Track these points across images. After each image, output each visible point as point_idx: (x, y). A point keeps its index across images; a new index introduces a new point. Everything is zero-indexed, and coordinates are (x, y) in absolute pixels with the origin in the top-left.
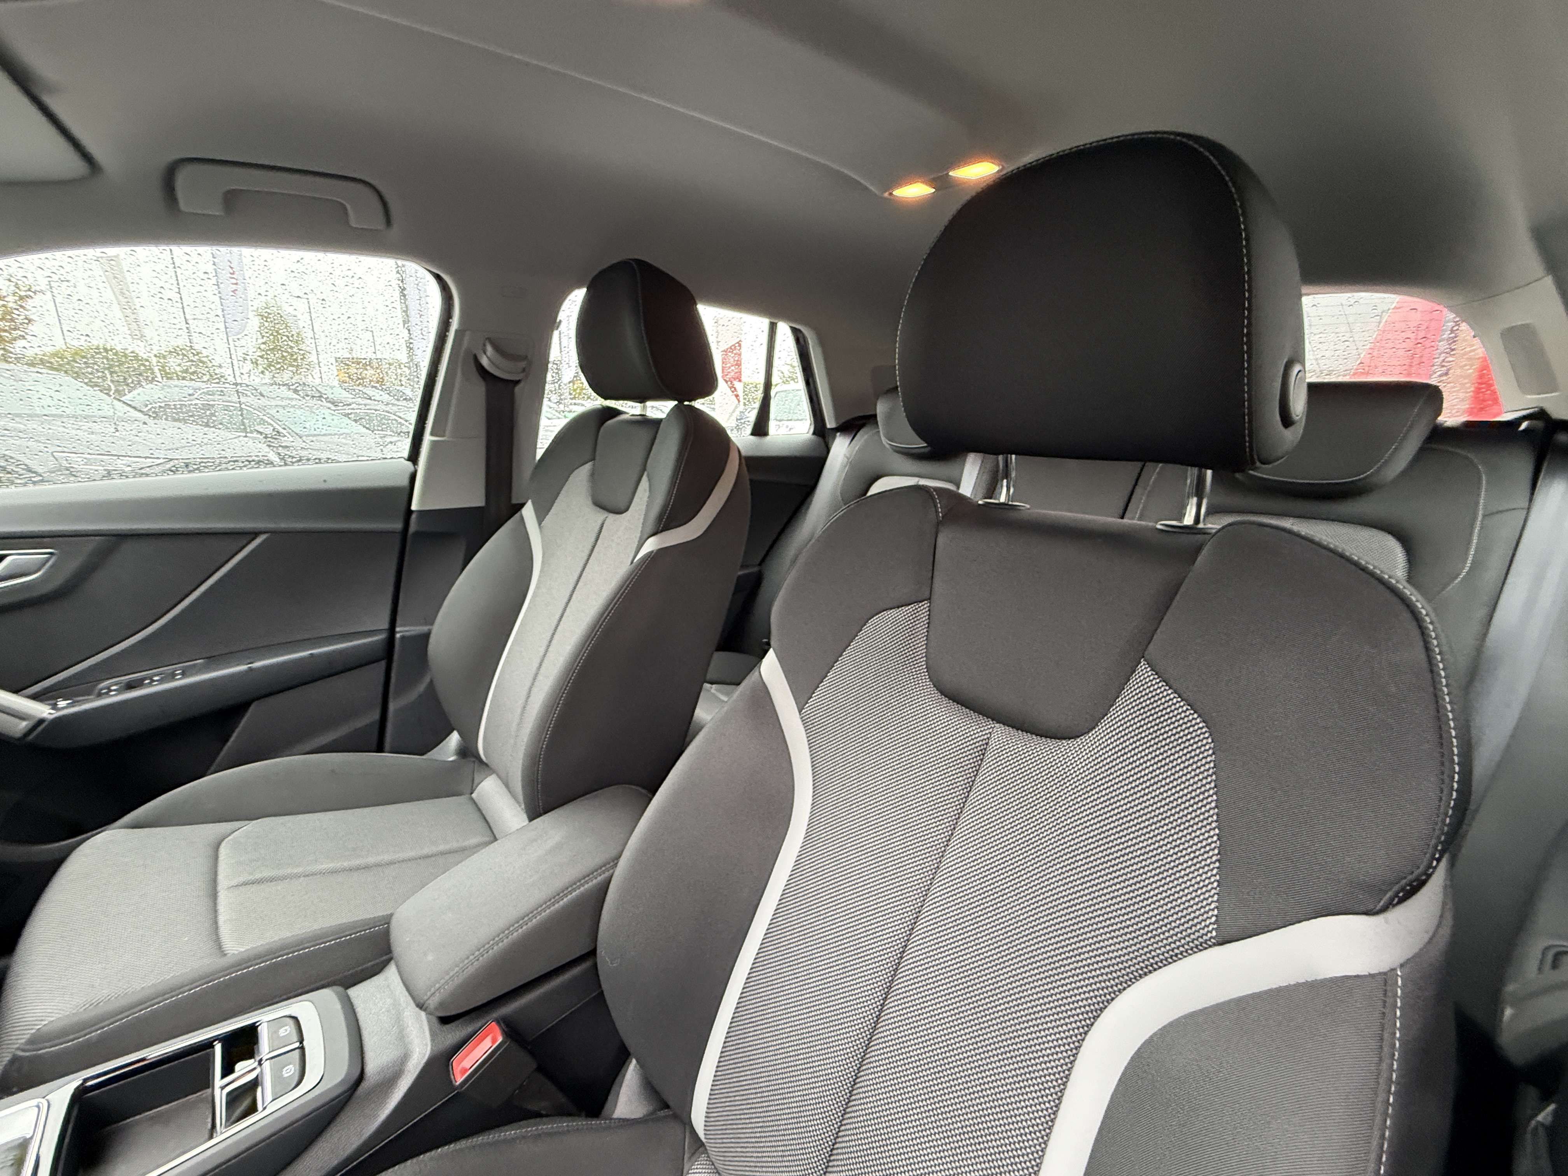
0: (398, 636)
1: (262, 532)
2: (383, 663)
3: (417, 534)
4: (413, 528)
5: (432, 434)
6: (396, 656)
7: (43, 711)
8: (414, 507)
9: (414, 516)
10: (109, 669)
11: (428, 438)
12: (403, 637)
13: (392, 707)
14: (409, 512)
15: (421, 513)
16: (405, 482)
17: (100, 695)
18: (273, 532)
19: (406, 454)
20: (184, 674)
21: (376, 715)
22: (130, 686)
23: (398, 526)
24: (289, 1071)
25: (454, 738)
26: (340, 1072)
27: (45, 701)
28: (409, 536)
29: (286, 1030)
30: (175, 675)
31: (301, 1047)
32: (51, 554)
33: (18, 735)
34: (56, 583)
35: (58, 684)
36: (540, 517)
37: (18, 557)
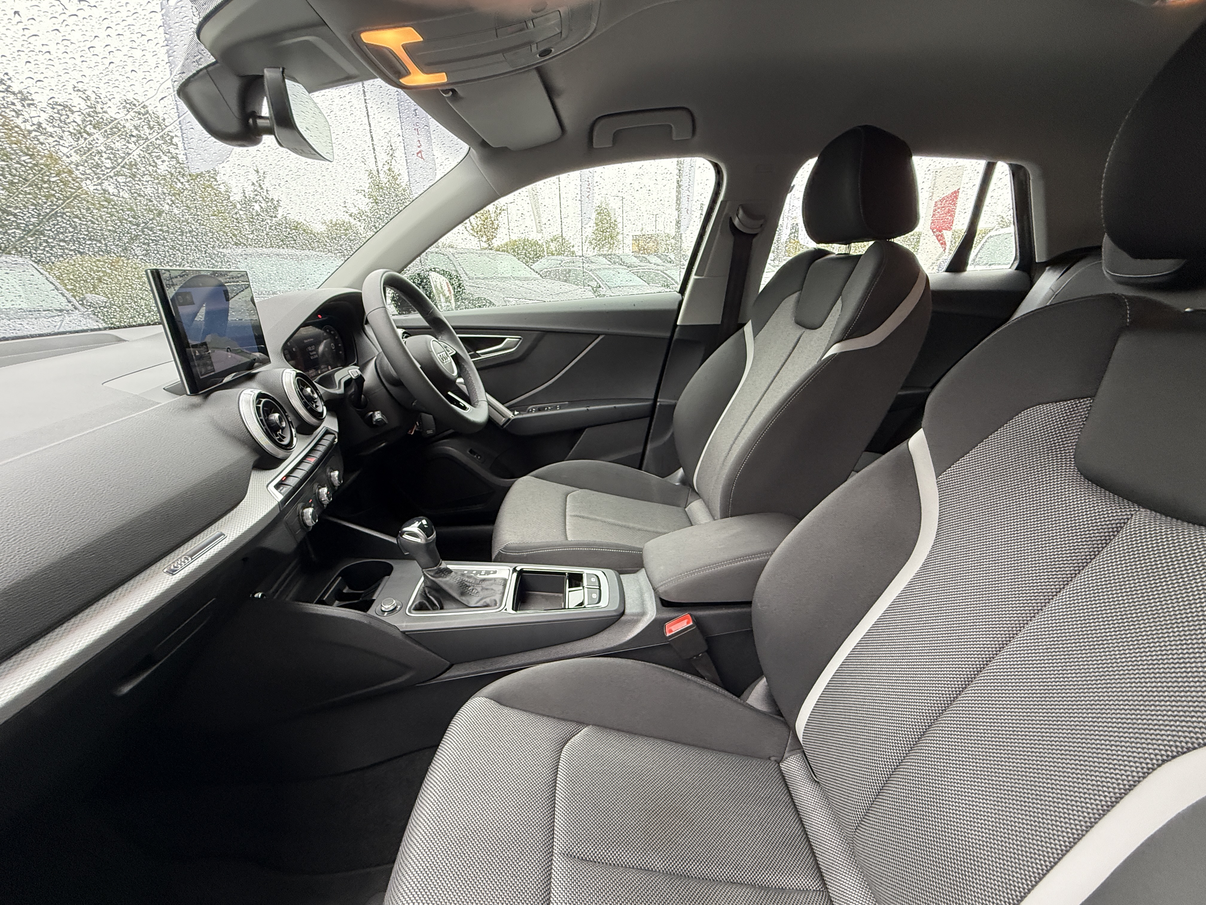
0: (658, 404)
1: (602, 334)
2: (648, 419)
3: (677, 340)
4: (676, 336)
5: (696, 275)
6: (655, 417)
7: (510, 414)
8: (678, 323)
9: (677, 329)
10: (533, 400)
11: (693, 277)
12: (660, 405)
13: (649, 447)
14: (675, 325)
15: (682, 327)
16: (676, 307)
17: (529, 412)
18: (606, 334)
19: (678, 290)
20: (560, 408)
21: (640, 450)
22: (539, 410)
23: (668, 335)
24: (595, 596)
25: (681, 472)
26: (615, 606)
27: (511, 411)
28: (673, 342)
29: (594, 579)
30: (557, 408)
31: (600, 589)
32: (520, 339)
33: (501, 424)
34: (520, 354)
35: (516, 403)
36: (756, 333)
37: (509, 339)
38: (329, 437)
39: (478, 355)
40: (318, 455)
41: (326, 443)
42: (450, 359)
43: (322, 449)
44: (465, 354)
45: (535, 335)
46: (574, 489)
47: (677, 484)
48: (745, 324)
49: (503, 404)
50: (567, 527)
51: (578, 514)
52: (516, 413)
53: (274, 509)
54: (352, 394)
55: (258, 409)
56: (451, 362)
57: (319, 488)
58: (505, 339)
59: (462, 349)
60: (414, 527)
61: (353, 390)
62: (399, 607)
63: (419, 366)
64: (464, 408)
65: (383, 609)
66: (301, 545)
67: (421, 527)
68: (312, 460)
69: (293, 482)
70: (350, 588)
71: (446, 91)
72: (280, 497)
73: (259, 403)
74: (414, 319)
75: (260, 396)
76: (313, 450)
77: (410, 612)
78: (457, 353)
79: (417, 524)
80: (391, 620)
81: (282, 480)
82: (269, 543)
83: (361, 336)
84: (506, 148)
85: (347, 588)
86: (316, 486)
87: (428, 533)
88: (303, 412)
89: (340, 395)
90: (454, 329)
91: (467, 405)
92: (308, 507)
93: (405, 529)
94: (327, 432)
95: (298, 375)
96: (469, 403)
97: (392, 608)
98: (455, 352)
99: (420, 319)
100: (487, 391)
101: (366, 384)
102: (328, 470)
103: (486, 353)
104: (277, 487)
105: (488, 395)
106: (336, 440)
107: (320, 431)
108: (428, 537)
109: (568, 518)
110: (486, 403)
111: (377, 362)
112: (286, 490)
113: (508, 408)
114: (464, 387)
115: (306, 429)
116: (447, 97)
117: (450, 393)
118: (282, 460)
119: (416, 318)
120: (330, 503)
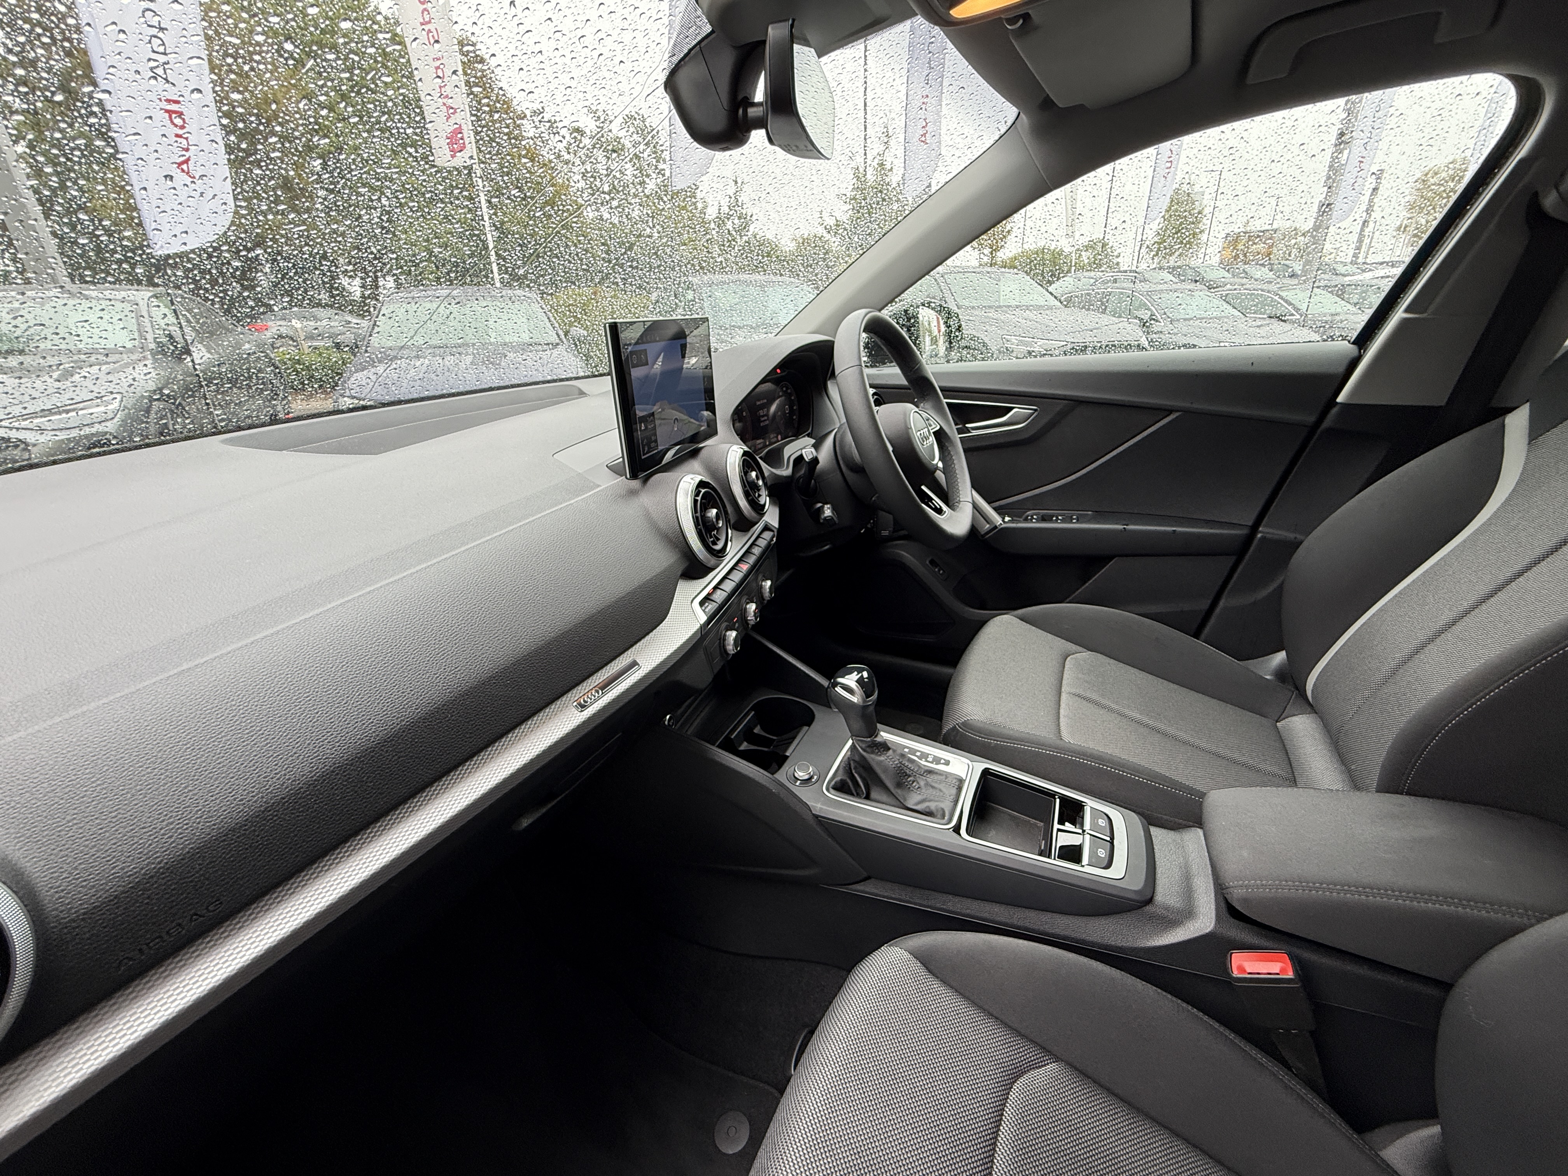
0: (1259, 535)
1: (1178, 411)
2: (1233, 559)
3: (1328, 430)
4: (1327, 423)
5: (1407, 311)
6: (1247, 557)
7: (997, 519)
8: (1340, 399)
9: (1335, 410)
10: (1036, 502)
11: (1399, 314)
12: (1263, 538)
13: (1222, 603)
14: (1332, 402)
15: (1346, 406)
16: (1341, 369)
17: (1026, 520)
18: (1185, 411)
19: (1354, 335)
20: (1078, 520)
21: (1205, 604)
22: (1044, 519)
23: (1311, 420)
24: (1102, 853)
25: (1280, 657)
26: (1137, 884)
27: (999, 514)
28: (1319, 431)
29: (1102, 822)
30: (1072, 519)
31: (1112, 842)
32: (1035, 410)
33: (983, 533)
34: (1031, 432)
35: (1008, 504)
36: (1536, 432)
37: (1018, 410)
38: (767, 535)
39: (968, 430)
40: (752, 559)
41: (762, 543)
42: (932, 439)
43: (757, 551)
44: (952, 430)
45: (1061, 405)
46: (1081, 649)
47: (1268, 677)
48: (1510, 410)
49: (989, 503)
50: (1062, 711)
51: (1082, 693)
52: (1007, 519)
53: (696, 633)
54: (800, 477)
55: (696, 501)
56: (933, 444)
57: (748, 603)
58: (1011, 409)
59: (950, 425)
60: (851, 680)
61: (802, 472)
62: (815, 777)
63: (890, 449)
64: (939, 511)
65: (796, 775)
66: (718, 678)
67: (860, 681)
68: (745, 567)
69: (720, 596)
70: (762, 728)
71: (1012, 21)
72: (703, 618)
73: (697, 495)
74: (889, 375)
75: (701, 484)
76: (748, 552)
77: (828, 790)
78: (941, 427)
79: (855, 676)
80: (805, 794)
81: (709, 594)
82: (685, 676)
83: (822, 397)
84: (1082, 106)
85: (759, 727)
86: (744, 599)
87: (868, 695)
88: (743, 503)
89: (787, 477)
90: (941, 390)
91: (945, 508)
92: (731, 630)
93: (840, 680)
94: (767, 528)
95: (745, 453)
96: (947, 503)
97: (807, 777)
98: (938, 427)
99: (897, 374)
100: (974, 486)
101: (819, 466)
102: (760, 577)
103: (979, 428)
104: (702, 603)
105: (974, 493)
106: (775, 539)
107: (759, 527)
108: (867, 697)
109: (1064, 696)
110: (970, 506)
111: (838, 436)
112: (711, 607)
113: (995, 509)
114: (943, 476)
115: (743, 525)
116: (1012, 30)
117: (923, 487)
118: (712, 569)
119: (892, 373)
120: (757, 624)
